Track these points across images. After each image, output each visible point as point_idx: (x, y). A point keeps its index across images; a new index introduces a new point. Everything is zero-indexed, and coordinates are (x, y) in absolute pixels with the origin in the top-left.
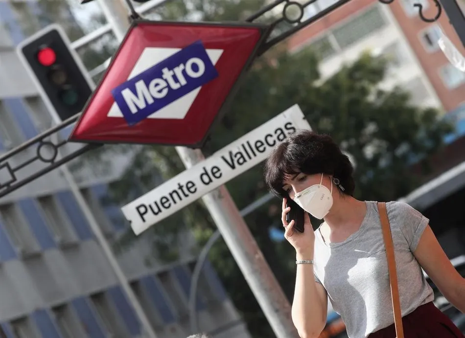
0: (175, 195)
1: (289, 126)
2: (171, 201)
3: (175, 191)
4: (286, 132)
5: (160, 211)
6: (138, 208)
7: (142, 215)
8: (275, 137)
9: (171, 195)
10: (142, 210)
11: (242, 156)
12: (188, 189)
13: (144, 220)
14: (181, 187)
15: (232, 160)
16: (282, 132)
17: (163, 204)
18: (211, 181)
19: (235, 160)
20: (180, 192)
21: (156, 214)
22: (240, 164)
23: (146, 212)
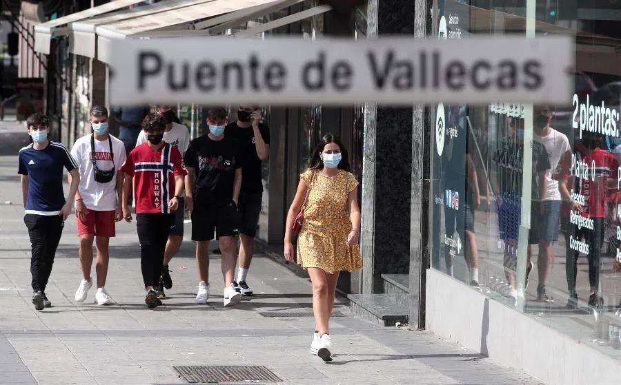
0: (233, 75)
1: (533, 69)
2: (218, 80)
3: (238, 66)
4: (521, 77)
5: (185, 85)
6: (143, 56)
7: (143, 74)
8: (493, 74)
9: (227, 68)
10: (150, 64)
11: (410, 75)
12: (268, 76)
13: (141, 85)
14: (254, 64)
15: (387, 71)
16: (513, 74)
17: (199, 76)
18: (320, 85)
19: (393, 73)
20: (247, 73)
21: (173, 86)
22: (397, 85)
23: (156, 72)
